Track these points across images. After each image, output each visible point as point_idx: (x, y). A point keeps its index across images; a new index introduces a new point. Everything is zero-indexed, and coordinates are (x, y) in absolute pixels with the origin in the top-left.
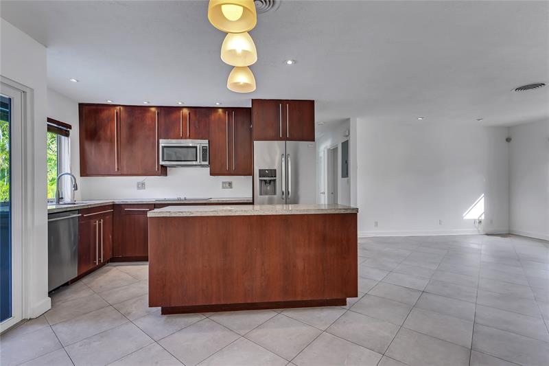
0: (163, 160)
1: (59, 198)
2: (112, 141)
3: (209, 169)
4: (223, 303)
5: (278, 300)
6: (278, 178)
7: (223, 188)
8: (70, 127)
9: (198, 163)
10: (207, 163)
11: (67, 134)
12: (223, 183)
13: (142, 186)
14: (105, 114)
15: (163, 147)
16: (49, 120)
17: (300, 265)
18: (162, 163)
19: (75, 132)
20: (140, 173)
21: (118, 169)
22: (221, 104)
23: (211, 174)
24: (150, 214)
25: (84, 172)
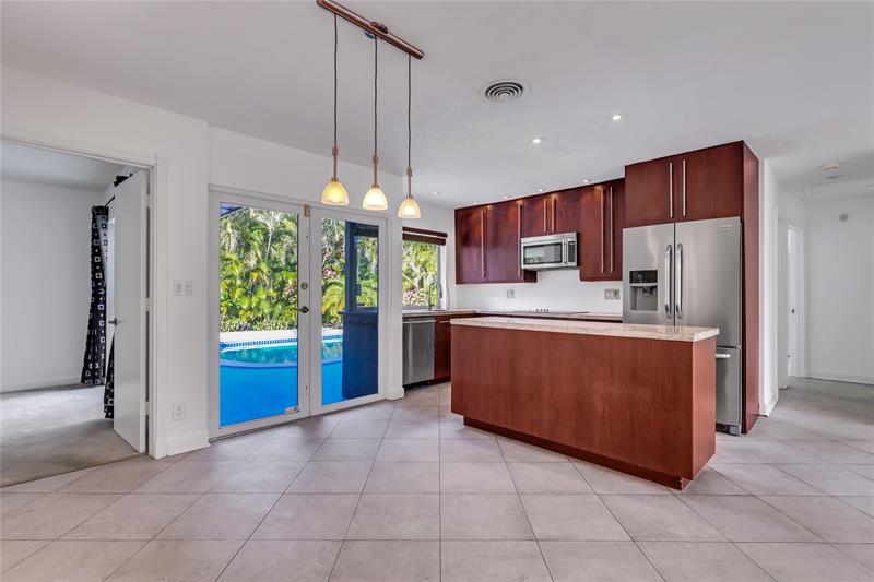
0: (525, 263)
1: (431, 305)
2: (480, 246)
3: (578, 271)
4: (509, 427)
5: (567, 443)
6: (659, 284)
7: (606, 298)
8: (445, 235)
9: (563, 264)
10: (574, 264)
11: (443, 243)
12: (606, 291)
13: (511, 293)
14: (474, 217)
15: (525, 247)
16: (405, 229)
17: (598, 405)
18: (523, 267)
19: (451, 240)
20: (504, 279)
21: (485, 276)
22: (589, 180)
23: (582, 279)
24: (453, 322)
25: (460, 280)
